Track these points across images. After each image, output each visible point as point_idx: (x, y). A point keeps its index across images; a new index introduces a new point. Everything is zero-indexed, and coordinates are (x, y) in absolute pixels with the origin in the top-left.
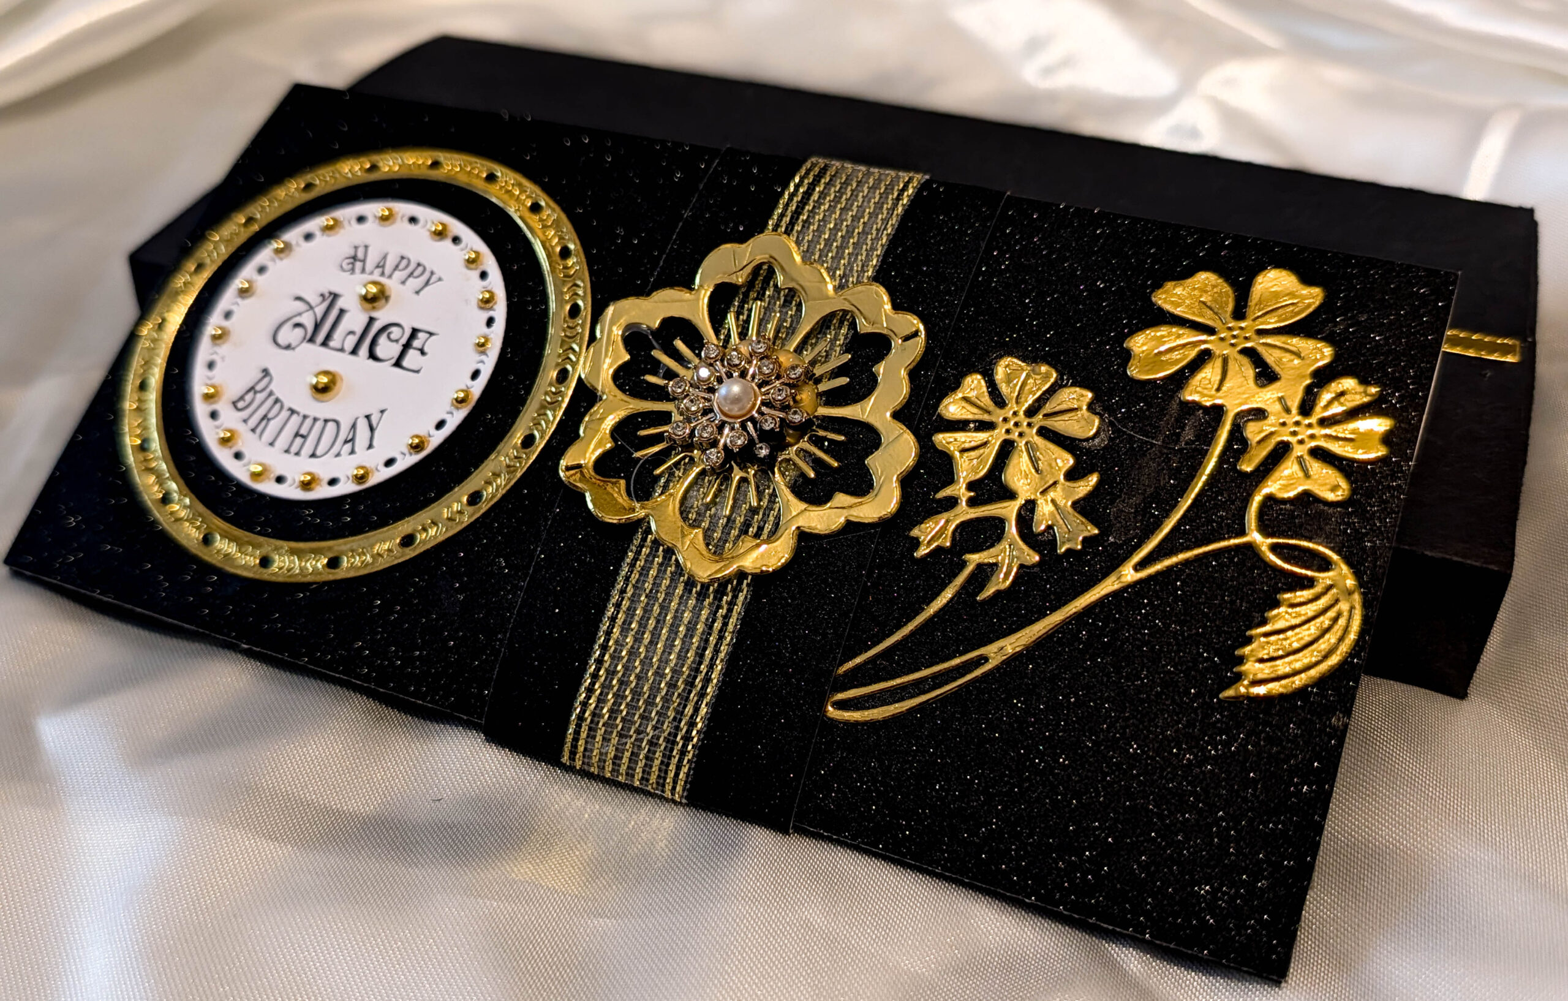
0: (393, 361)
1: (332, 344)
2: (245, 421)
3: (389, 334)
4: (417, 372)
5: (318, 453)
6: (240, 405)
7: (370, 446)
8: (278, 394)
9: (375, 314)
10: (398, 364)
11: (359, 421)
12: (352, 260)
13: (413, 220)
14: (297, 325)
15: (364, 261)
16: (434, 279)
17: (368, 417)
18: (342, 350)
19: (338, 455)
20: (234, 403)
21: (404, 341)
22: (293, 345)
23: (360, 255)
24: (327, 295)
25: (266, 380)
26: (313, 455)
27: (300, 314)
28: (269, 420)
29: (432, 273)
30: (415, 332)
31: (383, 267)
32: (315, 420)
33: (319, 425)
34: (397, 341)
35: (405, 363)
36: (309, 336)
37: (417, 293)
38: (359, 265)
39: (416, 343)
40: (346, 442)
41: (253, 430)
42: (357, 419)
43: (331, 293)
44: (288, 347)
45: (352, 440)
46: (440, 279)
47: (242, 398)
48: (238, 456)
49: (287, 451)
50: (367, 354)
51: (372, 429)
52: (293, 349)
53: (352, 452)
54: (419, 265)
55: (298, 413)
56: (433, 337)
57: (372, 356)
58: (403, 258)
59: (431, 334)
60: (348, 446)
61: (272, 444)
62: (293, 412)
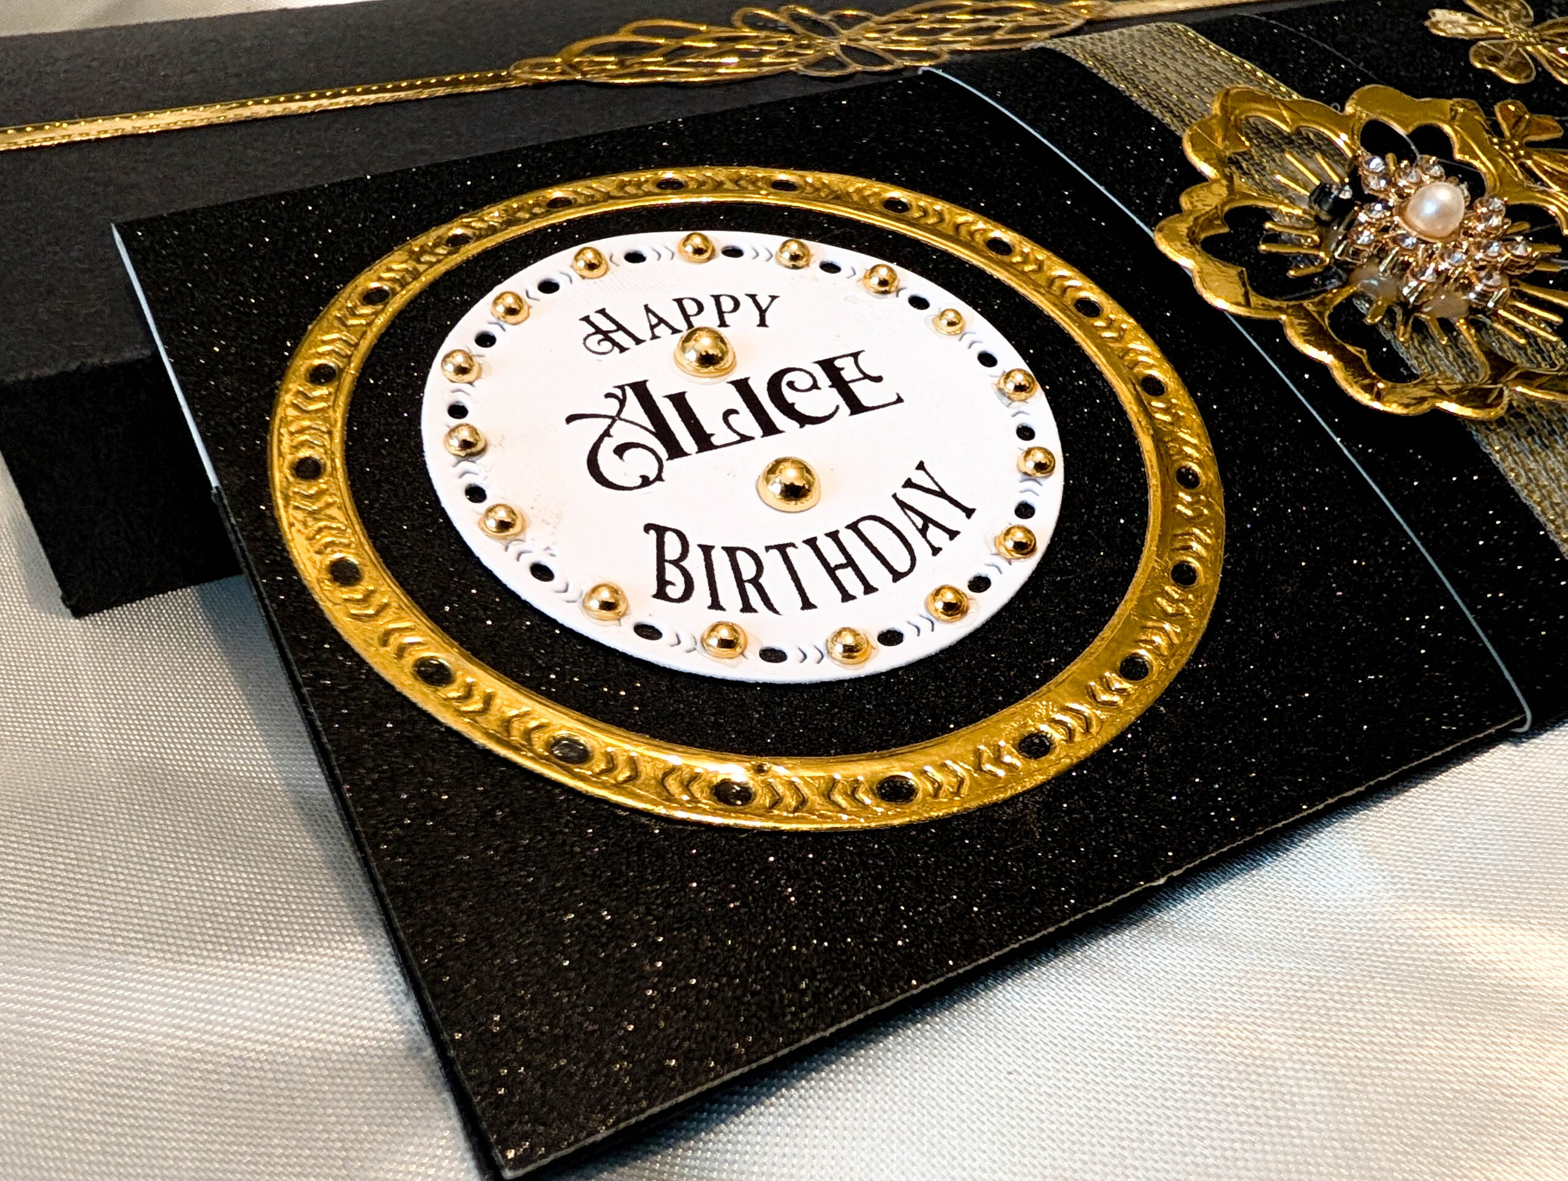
0: (845, 409)
1: (715, 440)
2: (716, 605)
3: (791, 385)
4: (899, 400)
5: (902, 566)
6: (675, 592)
7: (969, 512)
8: (718, 542)
9: (737, 375)
10: (856, 407)
11: (901, 497)
12: (600, 337)
13: (635, 257)
14: (620, 450)
15: (620, 327)
16: (764, 302)
17: (909, 484)
18: (744, 438)
19: (936, 551)
20: (661, 594)
21: (823, 380)
22: (652, 477)
23: (606, 325)
24: (619, 393)
25: (671, 539)
26: (897, 576)
27: (606, 433)
28: (755, 581)
29: (753, 297)
30: (828, 366)
31: (661, 321)
32: (834, 536)
33: (849, 539)
34: (815, 386)
35: (866, 402)
36: (663, 453)
37: (763, 323)
38: (620, 337)
39: (849, 372)
40: (923, 532)
41: (747, 608)
42: (894, 496)
43: (622, 388)
44: (646, 482)
45: (927, 520)
46: (773, 298)
47: (663, 581)
48: (773, 655)
49: (847, 597)
50: (795, 425)
51: (942, 494)
52: (659, 478)
53: (953, 534)
54: (717, 298)
55: (792, 545)
56: (860, 358)
57: (803, 420)
58: (679, 302)
59: (855, 355)
60: (932, 530)
61: (807, 605)
62: (782, 548)
